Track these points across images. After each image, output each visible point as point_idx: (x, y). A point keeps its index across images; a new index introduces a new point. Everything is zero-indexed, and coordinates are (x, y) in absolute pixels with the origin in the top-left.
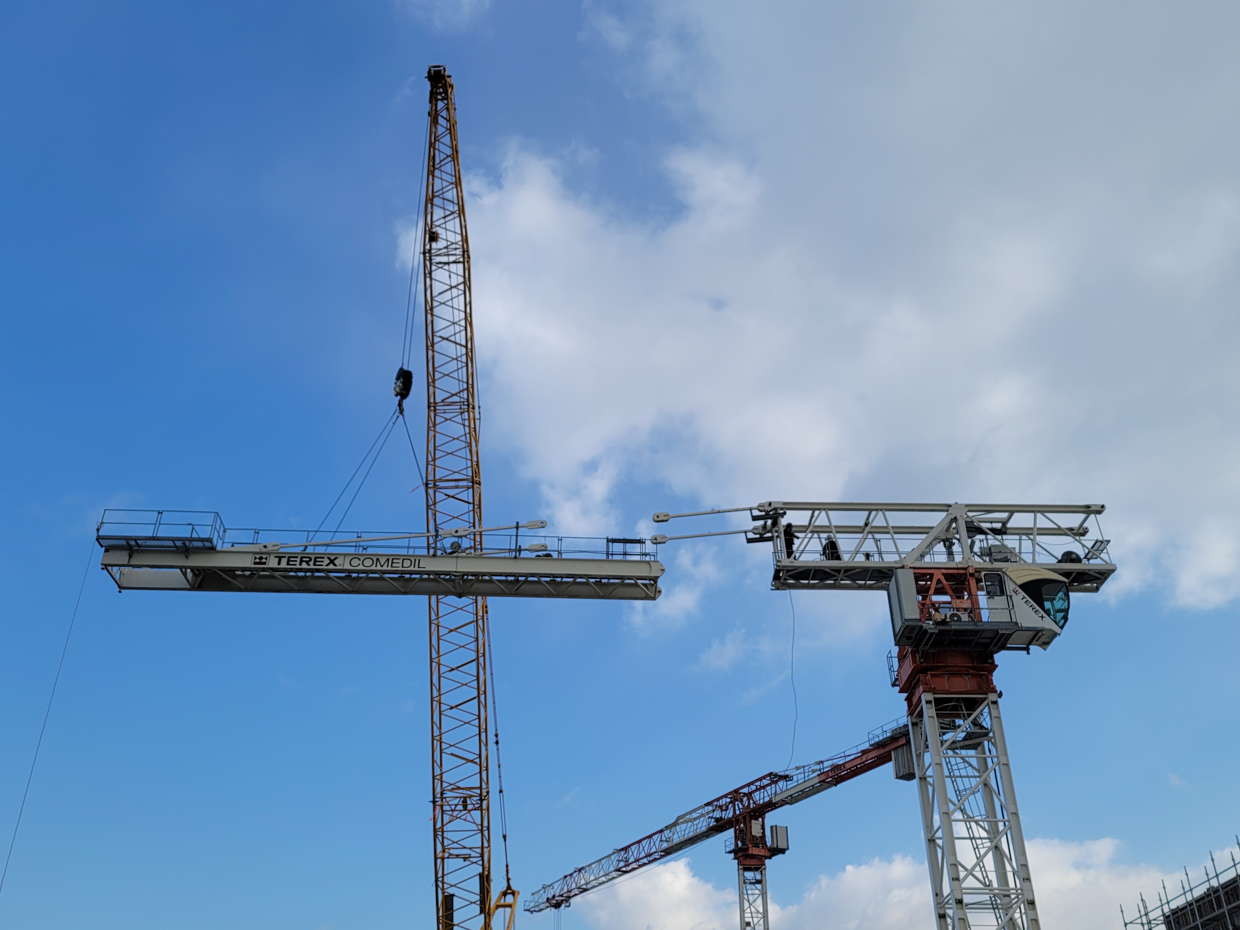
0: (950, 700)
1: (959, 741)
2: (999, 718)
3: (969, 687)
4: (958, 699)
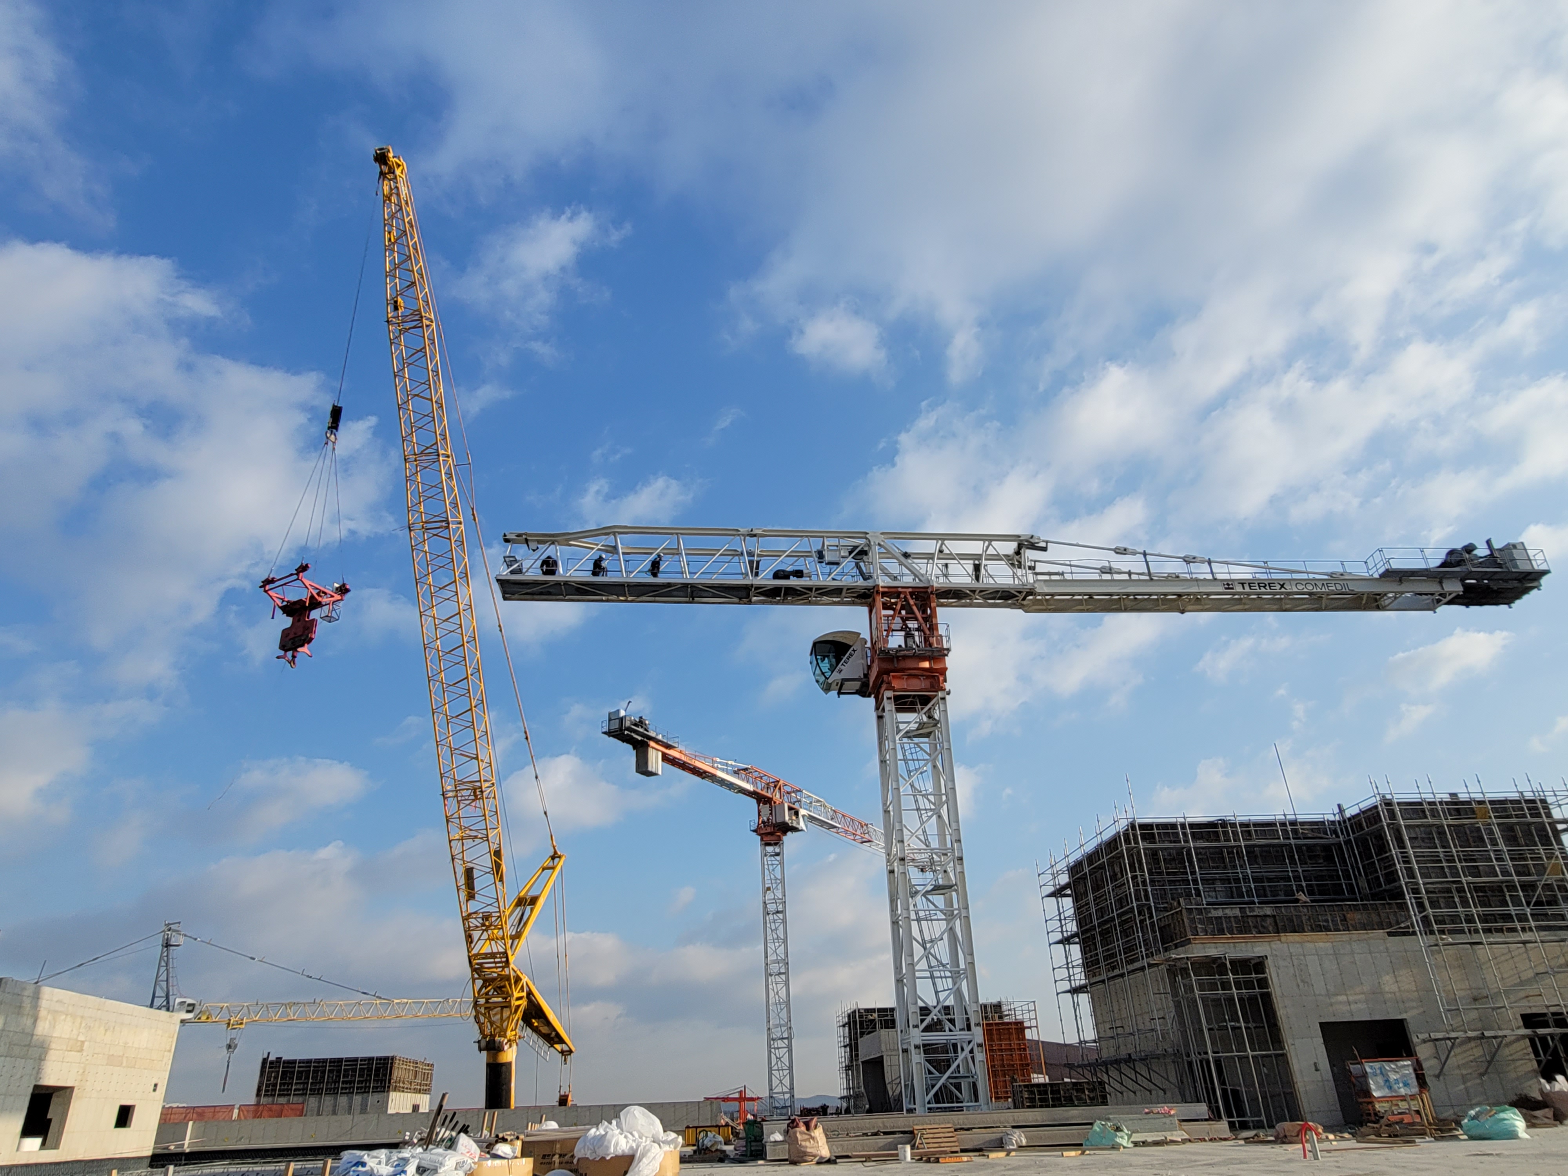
0: (908, 696)
1: (913, 731)
2: (945, 711)
3: (923, 686)
4: (914, 696)
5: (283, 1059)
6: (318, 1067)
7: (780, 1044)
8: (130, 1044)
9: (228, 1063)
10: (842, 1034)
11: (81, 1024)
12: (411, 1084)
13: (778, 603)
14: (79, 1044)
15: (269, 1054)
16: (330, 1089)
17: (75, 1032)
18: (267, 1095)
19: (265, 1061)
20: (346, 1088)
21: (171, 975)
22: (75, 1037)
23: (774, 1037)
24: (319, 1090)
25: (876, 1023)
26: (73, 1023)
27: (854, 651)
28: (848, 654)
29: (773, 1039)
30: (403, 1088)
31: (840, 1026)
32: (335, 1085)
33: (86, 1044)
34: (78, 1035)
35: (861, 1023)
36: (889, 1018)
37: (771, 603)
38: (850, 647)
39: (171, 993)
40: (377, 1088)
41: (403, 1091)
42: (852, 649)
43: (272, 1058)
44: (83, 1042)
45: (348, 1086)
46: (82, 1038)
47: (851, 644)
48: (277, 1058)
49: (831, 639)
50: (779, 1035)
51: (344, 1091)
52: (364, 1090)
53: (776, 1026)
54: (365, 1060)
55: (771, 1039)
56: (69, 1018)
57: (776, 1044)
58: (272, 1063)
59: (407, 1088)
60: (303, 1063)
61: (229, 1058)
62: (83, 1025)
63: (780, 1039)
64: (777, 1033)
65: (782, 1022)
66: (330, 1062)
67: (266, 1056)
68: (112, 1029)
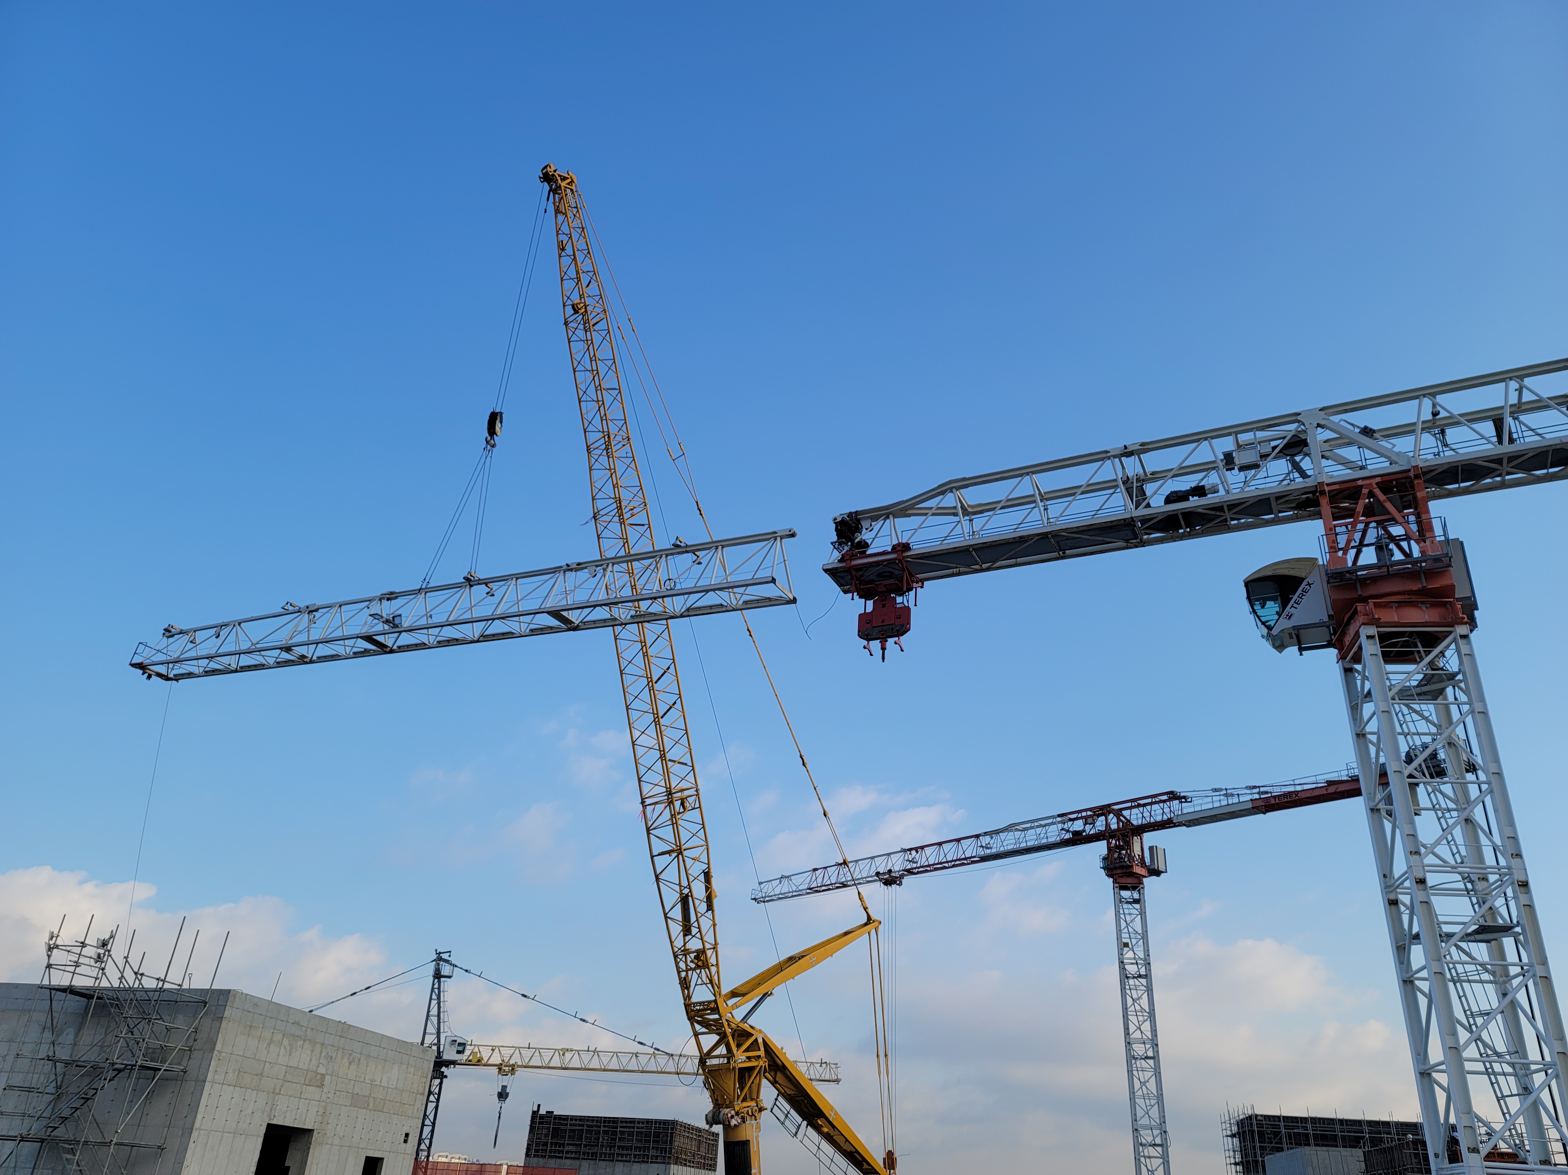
5: (555, 1113)
6: (592, 1126)
7: (1152, 1151)
8: (378, 1083)
9: (500, 1114)
10: (1231, 1147)
11: (321, 1053)
12: (694, 1156)
13: (1182, 537)
14: (319, 1077)
15: (539, 1106)
16: (605, 1154)
17: (314, 1062)
18: (538, 1156)
19: (535, 1114)
20: (622, 1155)
21: (442, 1010)
22: (315, 1068)
23: (1144, 1141)
24: (592, 1153)
25: (1281, 1139)
26: (312, 1051)
27: (1309, 584)
28: (1299, 591)
29: (1141, 1144)
30: (686, 1160)
31: (1227, 1136)
32: (610, 1150)
33: (328, 1078)
34: (318, 1067)
35: (1261, 1134)
36: (1301, 1131)
37: (1174, 539)
38: (1302, 580)
39: (442, 1030)
40: (657, 1157)
41: (685, 1165)
42: (1305, 583)
43: (542, 1111)
44: (323, 1076)
45: (625, 1152)
46: (322, 1070)
47: (1303, 575)
48: (547, 1112)
49: (1270, 573)
50: (1150, 1139)
51: (620, 1158)
52: (644, 1160)
53: (1145, 1127)
54: (643, 1123)
55: (1138, 1145)
56: (307, 1045)
57: (1146, 1151)
58: (542, 1117)
59: (690, 1162)
60: (576, 1120)
61: (501, 1108)
62: (323, 1055)
63: (1150, 1145)
64: (1147, 1136)
65: (1153, 1123)
66: (605, 1122)
67: (535, 1109)
68: (357, 1061)
